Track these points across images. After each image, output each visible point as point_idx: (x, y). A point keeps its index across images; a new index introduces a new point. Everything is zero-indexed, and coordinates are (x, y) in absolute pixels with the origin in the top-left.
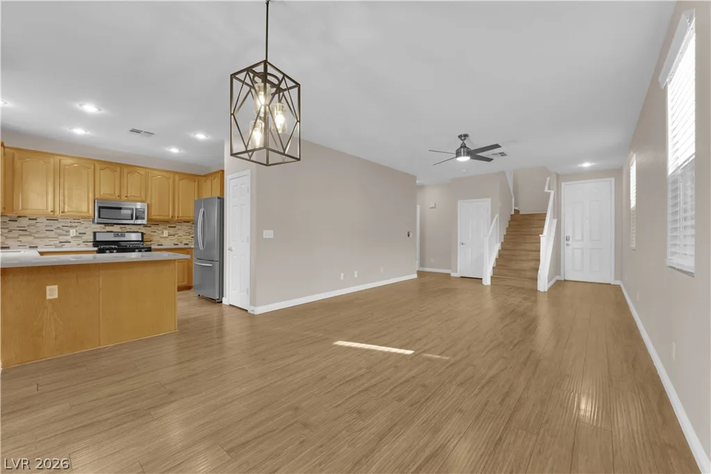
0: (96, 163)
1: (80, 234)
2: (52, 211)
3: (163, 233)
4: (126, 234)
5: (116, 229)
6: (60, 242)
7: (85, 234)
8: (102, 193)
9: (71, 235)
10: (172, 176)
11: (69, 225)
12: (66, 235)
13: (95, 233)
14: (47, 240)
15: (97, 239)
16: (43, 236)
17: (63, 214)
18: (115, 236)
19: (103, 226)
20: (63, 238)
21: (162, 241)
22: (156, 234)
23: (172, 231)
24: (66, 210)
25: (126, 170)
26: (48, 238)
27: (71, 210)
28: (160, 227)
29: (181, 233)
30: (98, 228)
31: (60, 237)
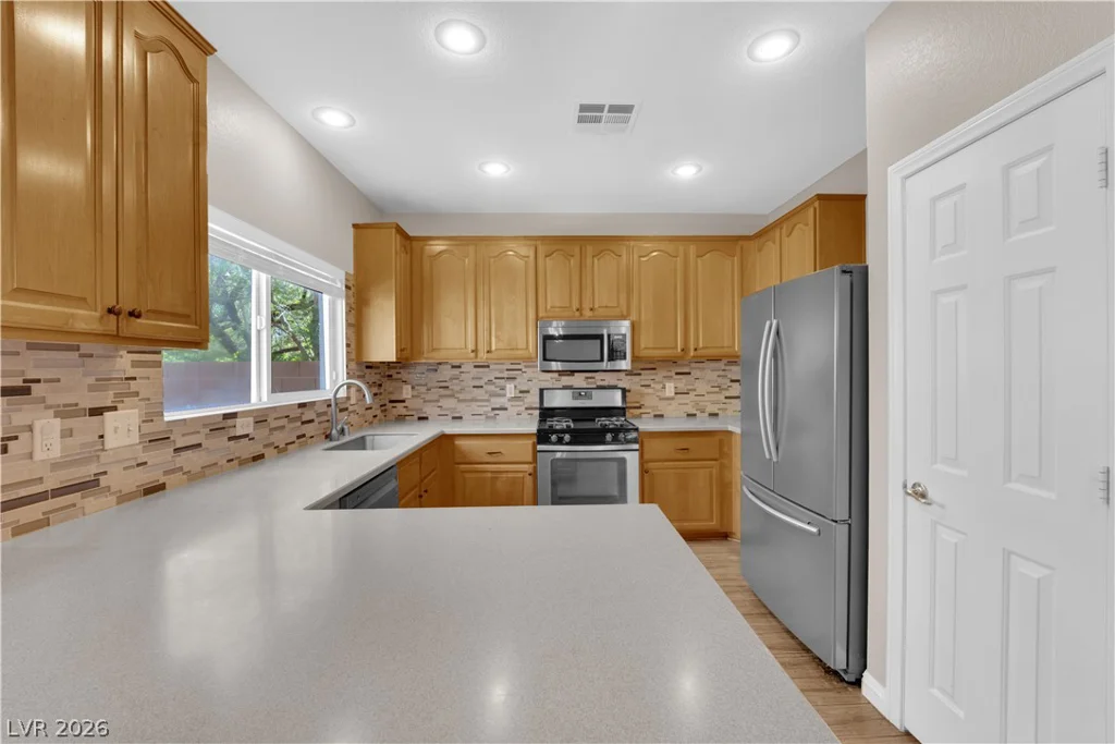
0: (539, 242)
1: (521, 392)
2: (473, 351)
3: (664, 387)
4: (594, 392)
5: (578, 381)
6: (493, 409)
7: (528, 392)
8: (549, 307)
9: (508, 395)
10: (681, 248)
11: (506, 374)
12: (500, 395)
13: (542, 391)
14: (474, 405)
15: (546, 405)
16: (469, 397)
17: (489, 355)
18: (574, 398)
19: (556, 375)
20: (498, 402)
21: (663, 408)
22: (649, 391)
23: (682, 383)
24: (493, 348)
25: (590, 250)
26: (477, 400)
27: (501, 345)
28: (661, 373)
29: (702, 387)
30: (547, 380)
31: (493, 400)
